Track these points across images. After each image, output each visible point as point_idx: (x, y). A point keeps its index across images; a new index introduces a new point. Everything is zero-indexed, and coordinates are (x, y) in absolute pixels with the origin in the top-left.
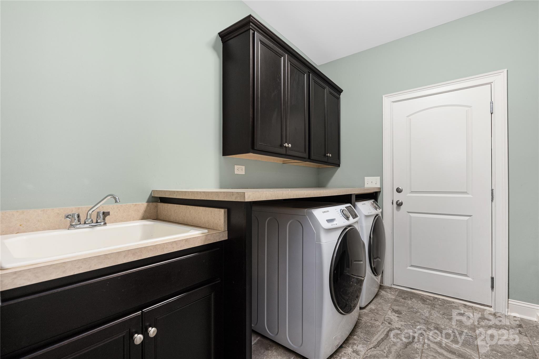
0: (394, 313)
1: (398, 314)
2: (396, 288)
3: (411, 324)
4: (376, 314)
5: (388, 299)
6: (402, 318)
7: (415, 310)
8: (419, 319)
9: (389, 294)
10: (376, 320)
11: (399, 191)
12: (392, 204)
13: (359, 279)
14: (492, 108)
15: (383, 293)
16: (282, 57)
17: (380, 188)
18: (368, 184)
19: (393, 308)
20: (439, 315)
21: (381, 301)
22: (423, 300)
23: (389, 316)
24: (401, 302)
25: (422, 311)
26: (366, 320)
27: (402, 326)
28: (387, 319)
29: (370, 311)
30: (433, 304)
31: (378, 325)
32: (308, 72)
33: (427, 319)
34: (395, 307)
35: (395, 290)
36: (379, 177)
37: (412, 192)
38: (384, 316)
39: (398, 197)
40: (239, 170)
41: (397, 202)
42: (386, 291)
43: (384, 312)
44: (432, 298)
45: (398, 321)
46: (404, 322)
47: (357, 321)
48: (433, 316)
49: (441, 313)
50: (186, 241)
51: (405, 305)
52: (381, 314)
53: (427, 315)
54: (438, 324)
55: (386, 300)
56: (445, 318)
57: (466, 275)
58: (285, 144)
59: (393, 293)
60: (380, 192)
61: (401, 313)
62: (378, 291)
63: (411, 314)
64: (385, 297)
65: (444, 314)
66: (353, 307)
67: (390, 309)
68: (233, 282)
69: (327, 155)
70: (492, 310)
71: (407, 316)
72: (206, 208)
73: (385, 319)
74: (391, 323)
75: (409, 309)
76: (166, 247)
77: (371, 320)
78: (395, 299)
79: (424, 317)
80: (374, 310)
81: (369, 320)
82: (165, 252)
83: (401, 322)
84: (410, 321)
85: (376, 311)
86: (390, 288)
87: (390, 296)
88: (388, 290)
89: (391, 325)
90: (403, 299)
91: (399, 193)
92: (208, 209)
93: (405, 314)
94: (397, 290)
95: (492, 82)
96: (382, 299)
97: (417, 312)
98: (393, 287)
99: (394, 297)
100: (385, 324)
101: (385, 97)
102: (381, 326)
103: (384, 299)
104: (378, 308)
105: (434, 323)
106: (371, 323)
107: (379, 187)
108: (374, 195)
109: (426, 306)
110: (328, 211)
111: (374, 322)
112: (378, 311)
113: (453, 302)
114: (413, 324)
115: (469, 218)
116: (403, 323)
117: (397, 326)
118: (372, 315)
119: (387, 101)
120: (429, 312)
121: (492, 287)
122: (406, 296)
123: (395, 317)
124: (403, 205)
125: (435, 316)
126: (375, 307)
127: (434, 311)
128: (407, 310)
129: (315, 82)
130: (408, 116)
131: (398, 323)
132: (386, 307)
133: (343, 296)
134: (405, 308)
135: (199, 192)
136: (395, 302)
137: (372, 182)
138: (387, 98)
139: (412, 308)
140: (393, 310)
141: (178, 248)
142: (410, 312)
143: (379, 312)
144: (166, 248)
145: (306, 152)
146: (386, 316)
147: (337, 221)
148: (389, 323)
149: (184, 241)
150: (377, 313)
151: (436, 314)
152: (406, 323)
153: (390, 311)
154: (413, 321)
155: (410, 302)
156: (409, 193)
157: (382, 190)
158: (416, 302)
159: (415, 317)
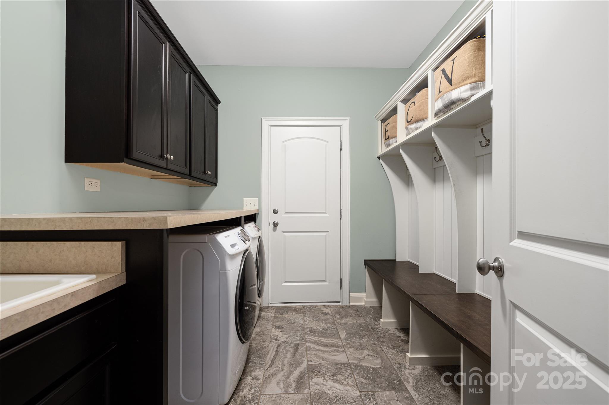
0: (277, 330)
1: (281, 329)
2: (273, 306)
3: (293, 334)
4: (262, 336)
5: (269, 318)
6: (285, 331)
7: (292, 321)
8: (298, 328)
9: (269, 314)
10: (264, 341)
11: (275, 212)
12: (269, 225)
13: (253, 305)
14: (341, 146)
15: (263, 313)
16: (164, 44)
17: (258, 210)
18: (246, 205)
19: (275, 325)
20: (310, 319)
21: (263, 322)
22: (296, 310)
23: (274, 334)
24: (280, 318)
25: (298, 321)
26: (256, 345)
27: (286, 338)
28: (273, 336)
29: (257, 334)
30: (304, 311)
31: (267, 345)
32: (190, 72)
33: (303, 326)
34: (276, 324)
35: (272, 308)
36: (258, 199)
37: (286, 213)
38: (270, 335)
39: (275, 218)
40: (91, 185)
41: (274, 223)
42: (265, 312)
43: (269, 331)
44: (302, 307)
45: (282, 335)
46: (287, 334)
47: (249, 348)
48: (306, 322)
49: (311, 317)
50: (72, 295)
51: (284, 319)
52: (267, 334)
53: (302, 322)
54: (312, 327)
55: (268, 320)
56: (315, 321)
57: (325, 281)
58: (167, 155)
59: (271, 312)
60: (258, 213)
61: (283, 328)
62: (259, 313)
63: (291, 325)
64: (266, 317)
65: (313, 317)
66: (250, 336)
67: (273, 326)
68: (138, 341)
69: (207, 172)
70: (340, 304)
71: (288, 329)
72: (80, 244)
73: (272, 337)
74: (277, 339)
75: (288, 322)
76: (41, 311)
77: (260, 342)
78: (275, 316)
79: (300, 325)
80: (260, 332)
81: (258, 343)
82: (40, 320)
83: (284, 335)
84: (292, 332)
85: (261, 333)
86: (268, 307)
87: (270, 314)
88: (267, 310)
89: (278, 341)
90: (281, 314)
91: (275, 214)
92: (84, 243)
93: (286, 327)
94: (273, 307)
95: (341, 126)
96: (264, 319)
97: (294, 322)
98: (271, 306)
99: (273, 315)
100: (273, 342)
101: (264, 119)
102: (270, 345)
103: (265, 319)
104: (263, 329)
105: (309, 327)
106: (260, 346)
107: (258, 208)
108: (253, 216)
109: (300, 315)
110: (229, 236)
111: (263, 344)
112: (263, 332)
113: (317, 306)
114: (294, 334)
115: (327, 234)
116: (286, 336)
117: (283, 341)
118: (260, 338)
119: (265, 123)
120: (303, 319)
121: (341, 286)
122: (283, 311)
123: (279, 333)
124: (279, 225)
125: (308, 321)
126: (259, 329)
127: (306, 317)
128: (287, 323)
129: (195, 84)
130: (283, 142)
131: (283, 337)
132: (269, 326)
133: (244, 324)
134: (285, 322)
135: (66, 219)
136: (275, 320)
137: (250, 204)
138: (265, 120)
139: (290, 320)
140: (276, 327)
141: (61, 308)
142: (289, 325)
143: (265, 333)
144: (42, 313)
145: (187, 167)
146: (272, 335)
147: (238, 246)
148: (276, 340)
149: (70, 296)
150: (264, 335)
151: (308, 319)
152: (289, 335)
153: (273, 329)
154: (294, 331)
155: (287, 315)
156: (284, 214)
157: (260, 211)
158: (291, 314)
159: (294, 328)
